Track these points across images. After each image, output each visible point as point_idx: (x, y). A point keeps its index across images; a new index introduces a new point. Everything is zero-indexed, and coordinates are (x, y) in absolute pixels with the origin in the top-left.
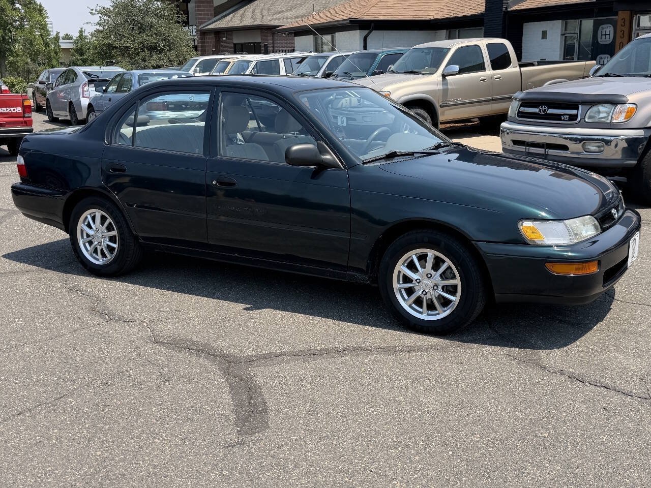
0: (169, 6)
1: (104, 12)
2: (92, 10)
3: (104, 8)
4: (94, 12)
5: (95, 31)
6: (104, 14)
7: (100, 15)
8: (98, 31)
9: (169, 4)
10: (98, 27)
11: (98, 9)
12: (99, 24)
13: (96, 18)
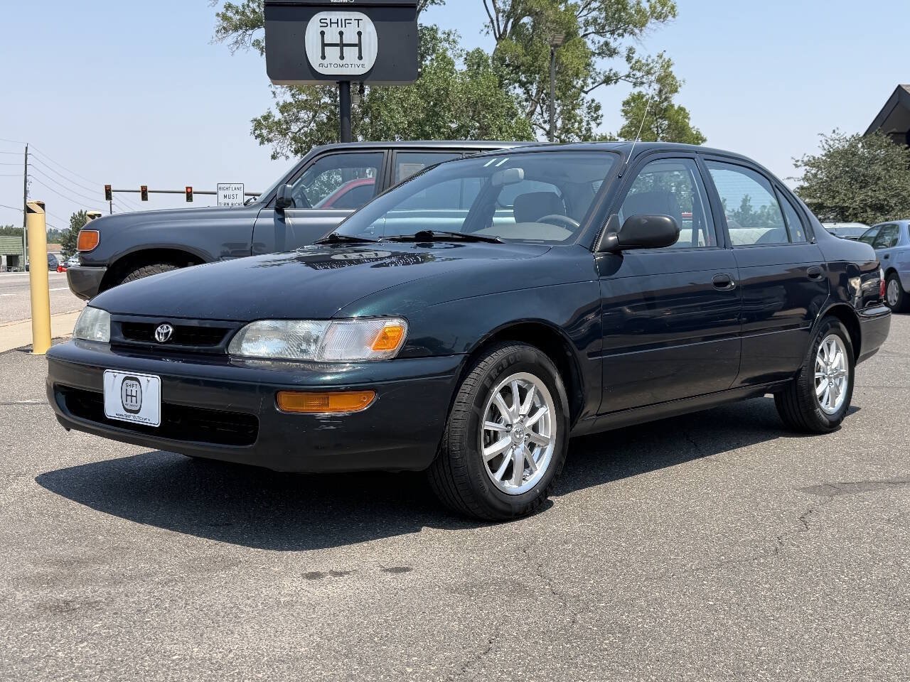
0: (907, 151)
1: (813, 163)
2: (797, 161)
3: (814, 158)
4: (799, 163)
5: (798, 188)
6: (813, 165)
7: (807, 168)
8: (802, 188)
9: (907, 149)
10: (802, 183)
11: (806, 159)
12: (806, 179)
13: (801, 172)
